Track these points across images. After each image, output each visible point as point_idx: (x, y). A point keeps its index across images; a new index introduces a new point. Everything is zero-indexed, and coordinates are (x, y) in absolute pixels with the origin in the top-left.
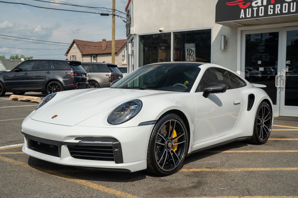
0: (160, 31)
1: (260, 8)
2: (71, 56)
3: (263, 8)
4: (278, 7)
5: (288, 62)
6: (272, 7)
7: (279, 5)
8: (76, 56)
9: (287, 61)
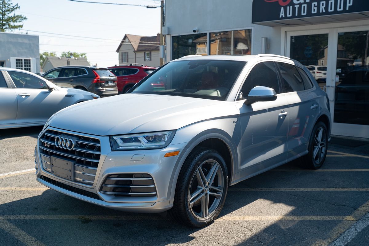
0: (194, 31)
1: (303, 6)
2: (123, 54)
3: (306, 5)
4: (323, 4)
5: (339, 70)
6: (316, 5)
7: (324, 2)
8: (127, 53)
9: (337, 70)
